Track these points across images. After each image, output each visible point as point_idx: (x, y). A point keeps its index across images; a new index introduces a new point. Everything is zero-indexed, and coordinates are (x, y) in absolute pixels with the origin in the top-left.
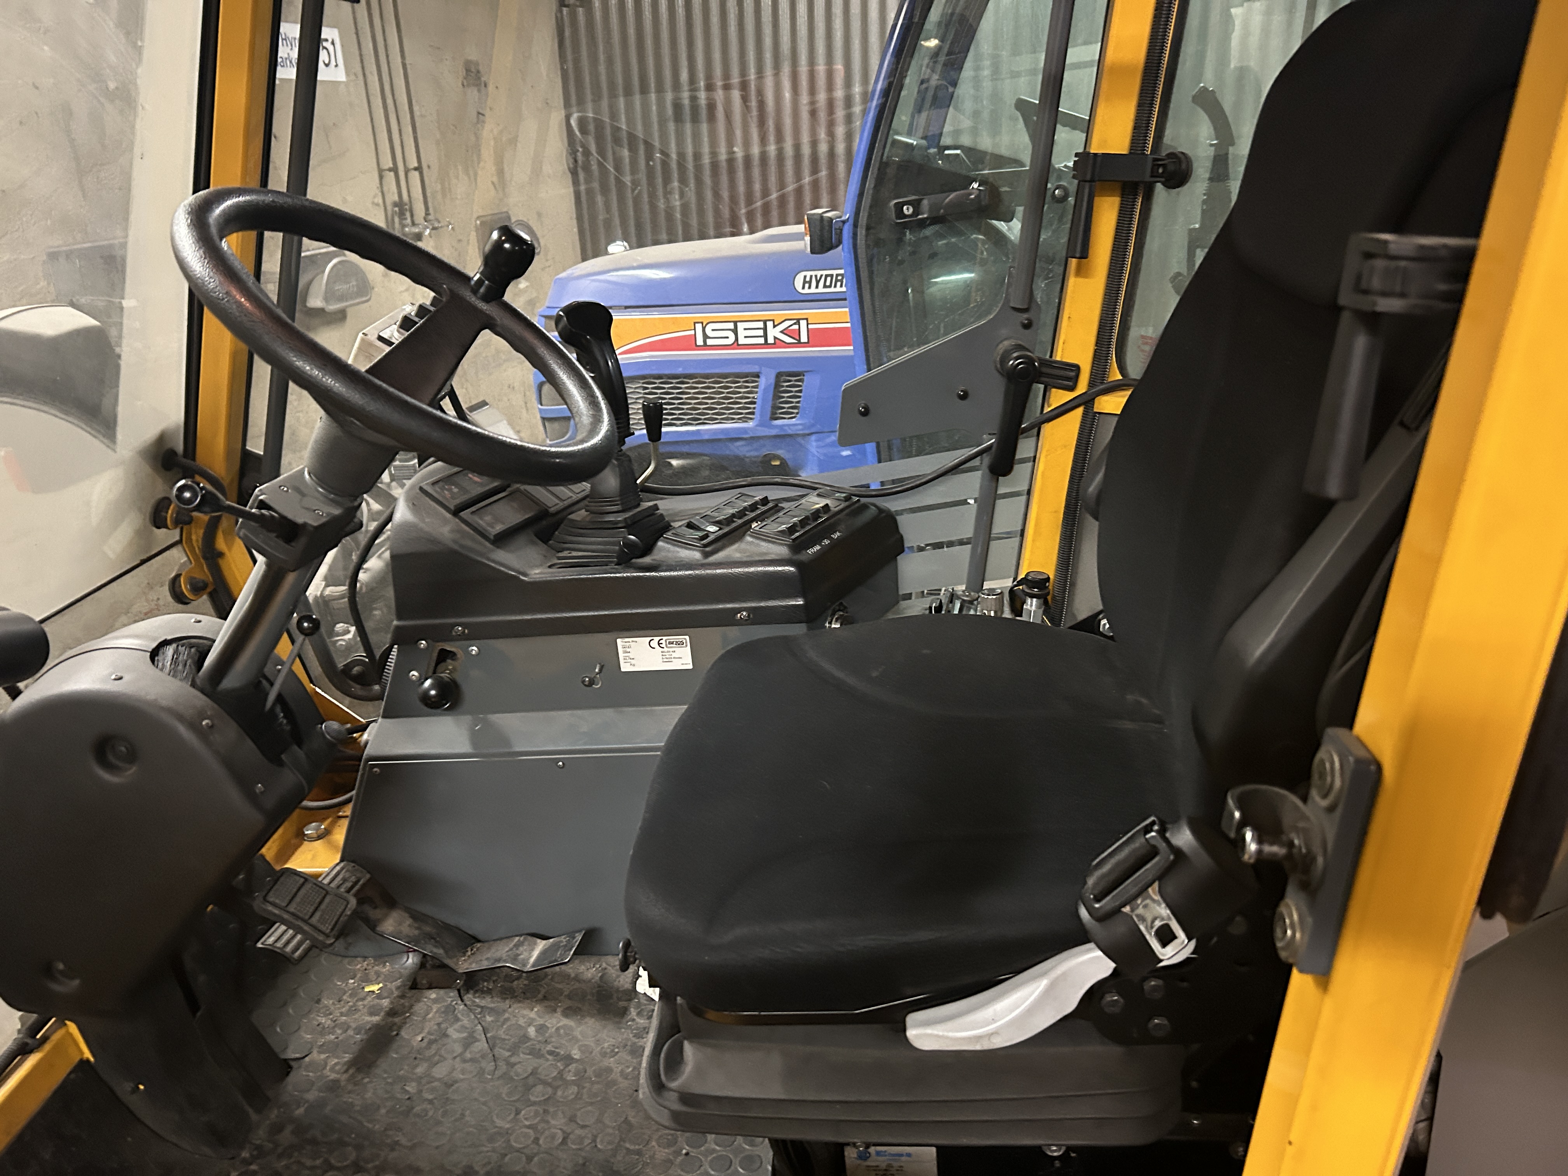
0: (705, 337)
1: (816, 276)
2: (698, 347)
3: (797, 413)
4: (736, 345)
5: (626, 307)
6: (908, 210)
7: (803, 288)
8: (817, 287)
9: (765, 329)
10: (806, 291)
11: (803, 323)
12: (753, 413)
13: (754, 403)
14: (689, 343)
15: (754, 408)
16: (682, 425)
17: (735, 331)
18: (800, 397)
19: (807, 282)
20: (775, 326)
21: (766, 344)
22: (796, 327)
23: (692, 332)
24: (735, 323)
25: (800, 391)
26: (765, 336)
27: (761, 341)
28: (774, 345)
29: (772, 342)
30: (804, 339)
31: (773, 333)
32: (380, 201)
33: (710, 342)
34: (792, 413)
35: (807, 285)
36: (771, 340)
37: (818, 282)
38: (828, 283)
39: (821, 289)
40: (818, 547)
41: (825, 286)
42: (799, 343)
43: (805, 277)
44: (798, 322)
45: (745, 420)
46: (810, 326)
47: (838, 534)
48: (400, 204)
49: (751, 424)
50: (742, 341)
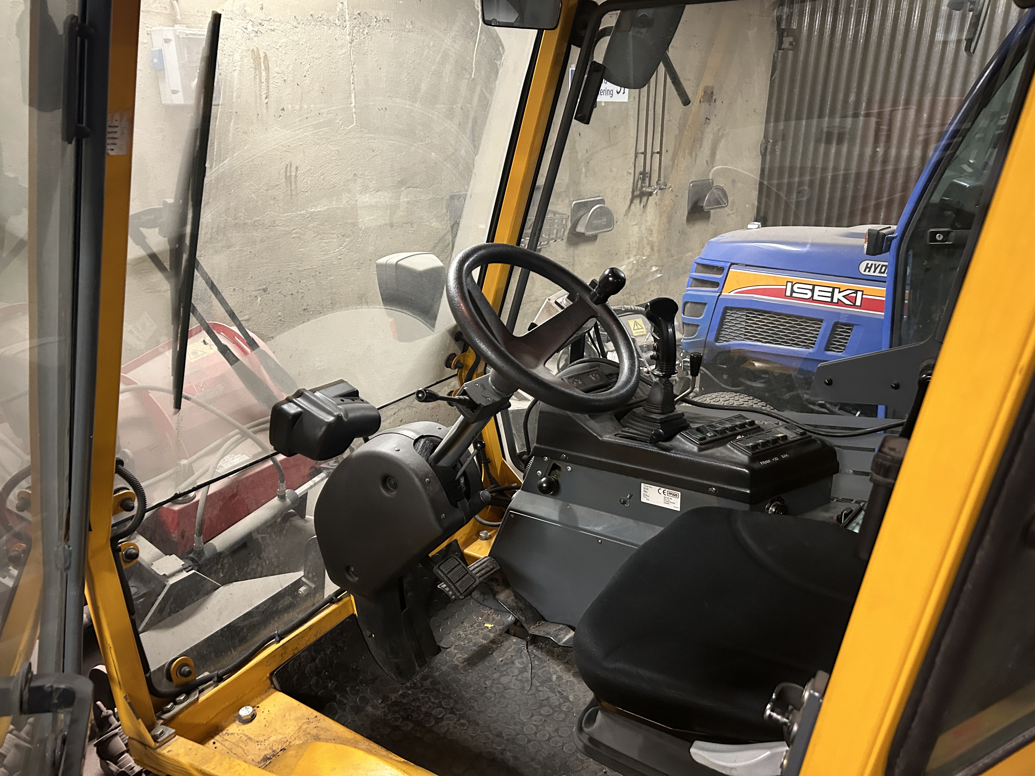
0: (792, 291)
1: (875, 265)
2: (786, 297)
3: (844, 350)
4: (812, 299)
5: (746, 265)
6: (939, 237)
7: (865, 271)
8: (874, 272)
9: (833, 293)
10: (866, 273)
11: (860, 294)
12: (814, 344)
13: (816, 338)
14: (781, 293)
15: (815, 341)
16: (766, 342)
17: (813, 291)
18: (848, 340)
19: (868, 268)
20: (840, 292)
21: (832, 303)
22: (854, 295)
23: (785, 287)
24: (814, 286)
25: (849, 336)
26: (832, 297)
27: (829, 300)
28: (836, 304)
29: (836, 301)
30: (858, 303)
31: (838, 296)
32: (632, 172)
33: (794, 295)
34: (841, 349)
35: (868, 270)
36: (835, 300)
37: (876, 269)
38: (883, 271)
39: (877, 274)
40: (769, 461)
41: (880, 272)
42: (854, 305)
43: (868, 264)
44: (856, 292)
45: (807, 347)
46: (864, 296)
47: (787, 455)
48: (643, 173)
49: (811, 350)
50: (816, 297)
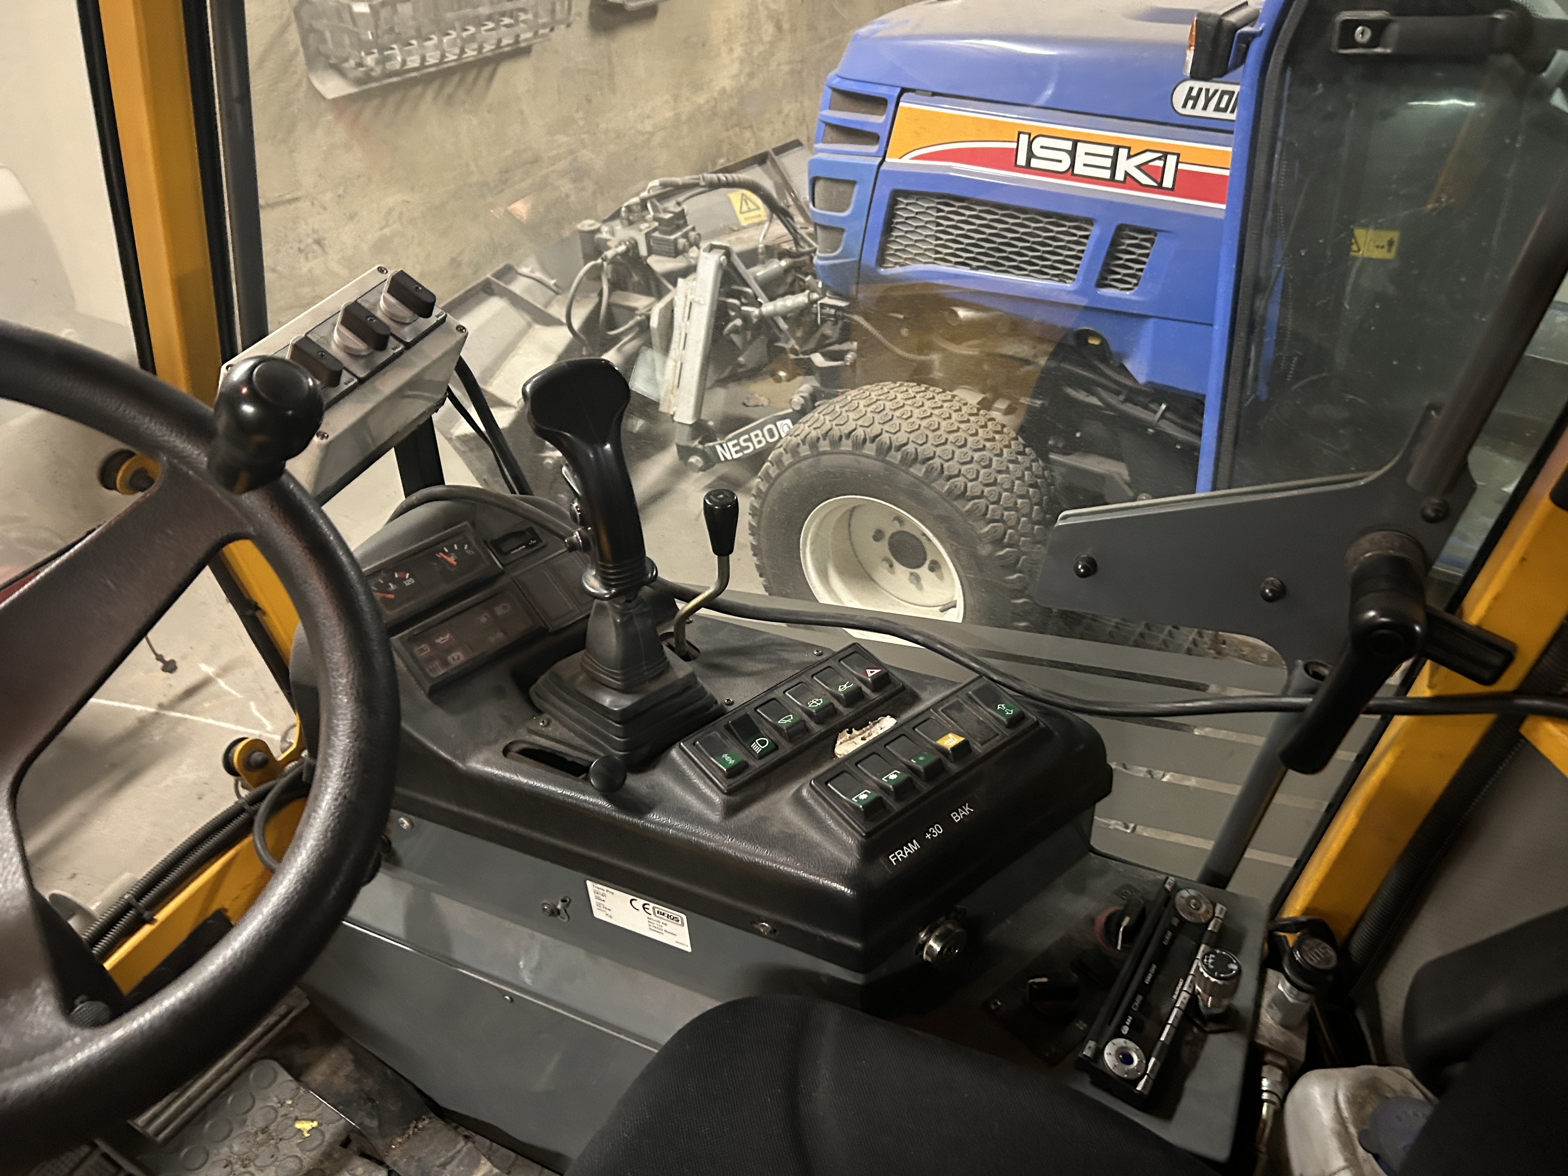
1: (1208, 90)
3: (1136, 285)
4: (1070, 173)
6: (1362, 35)
7: (1184, 106)
8: (1205, 108)
9: (1115, 158)
10: (1188, 111)
11: (1172, 160)
12: (1074, 272)
13: (1080, 258)
15: (1078, 266)
17: (1073, 154)
18: (1144, 263)
19: (1191, 98)
20: (1129, 157)
21: (1112, 181)
22: (1160, 163)
24: (1075, 143)
25: (1147, 255)
26: (1113, 168)
27: (1107, 174)
28: (1122, 184)
29: (1122, 179)
30: (1168, 183)
31: (1125, 165)
33: (1034, 163)
34: (1130, 283)
35: (1191, 103)
36: (1120, 176)
37: (1208, 100)
38: (1223, 105)
39: (1210, 113)
40: (914, 847)
41: (1217, 109)
42: (1160, 188)
43: (1191, 89)
44: (1164, 156)
45: (1062, 278)
46: (1181, 166)
47: (967, 810)
49: (1069, 285)
